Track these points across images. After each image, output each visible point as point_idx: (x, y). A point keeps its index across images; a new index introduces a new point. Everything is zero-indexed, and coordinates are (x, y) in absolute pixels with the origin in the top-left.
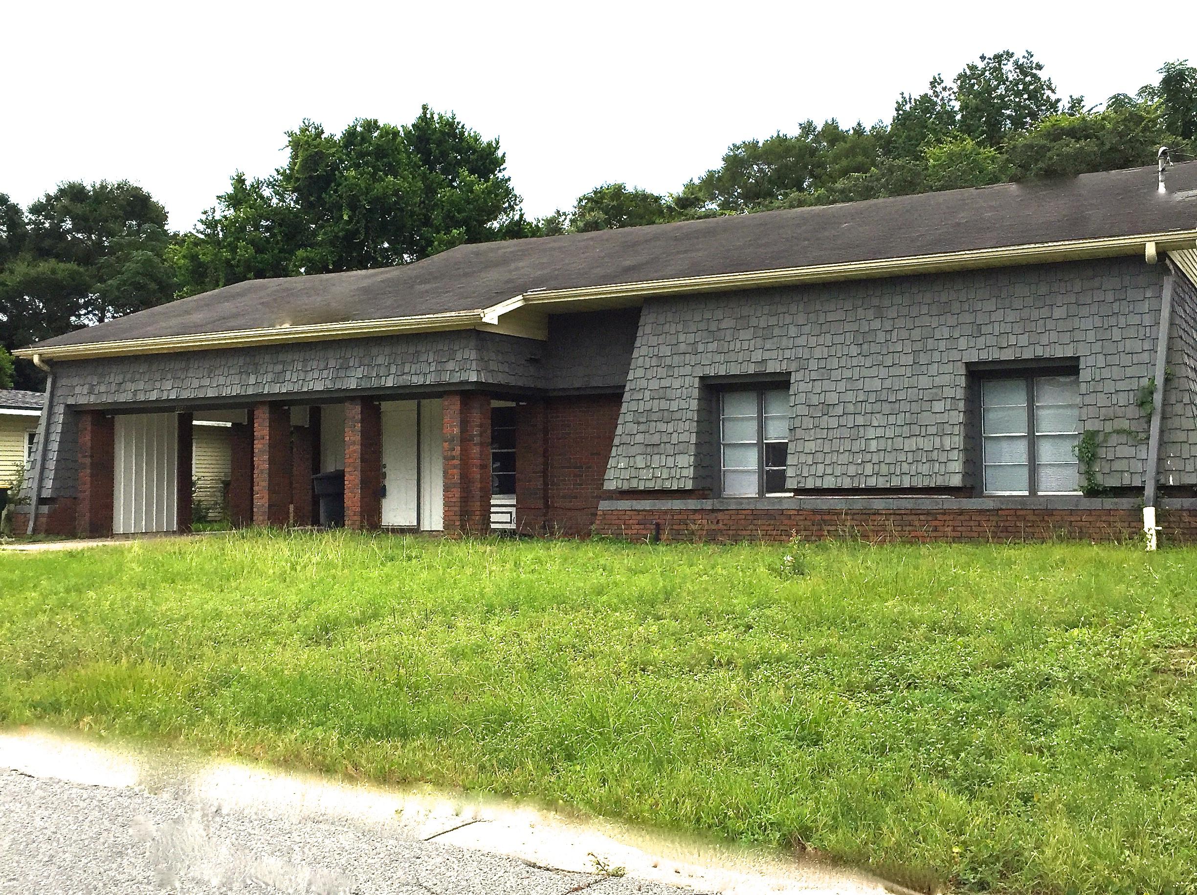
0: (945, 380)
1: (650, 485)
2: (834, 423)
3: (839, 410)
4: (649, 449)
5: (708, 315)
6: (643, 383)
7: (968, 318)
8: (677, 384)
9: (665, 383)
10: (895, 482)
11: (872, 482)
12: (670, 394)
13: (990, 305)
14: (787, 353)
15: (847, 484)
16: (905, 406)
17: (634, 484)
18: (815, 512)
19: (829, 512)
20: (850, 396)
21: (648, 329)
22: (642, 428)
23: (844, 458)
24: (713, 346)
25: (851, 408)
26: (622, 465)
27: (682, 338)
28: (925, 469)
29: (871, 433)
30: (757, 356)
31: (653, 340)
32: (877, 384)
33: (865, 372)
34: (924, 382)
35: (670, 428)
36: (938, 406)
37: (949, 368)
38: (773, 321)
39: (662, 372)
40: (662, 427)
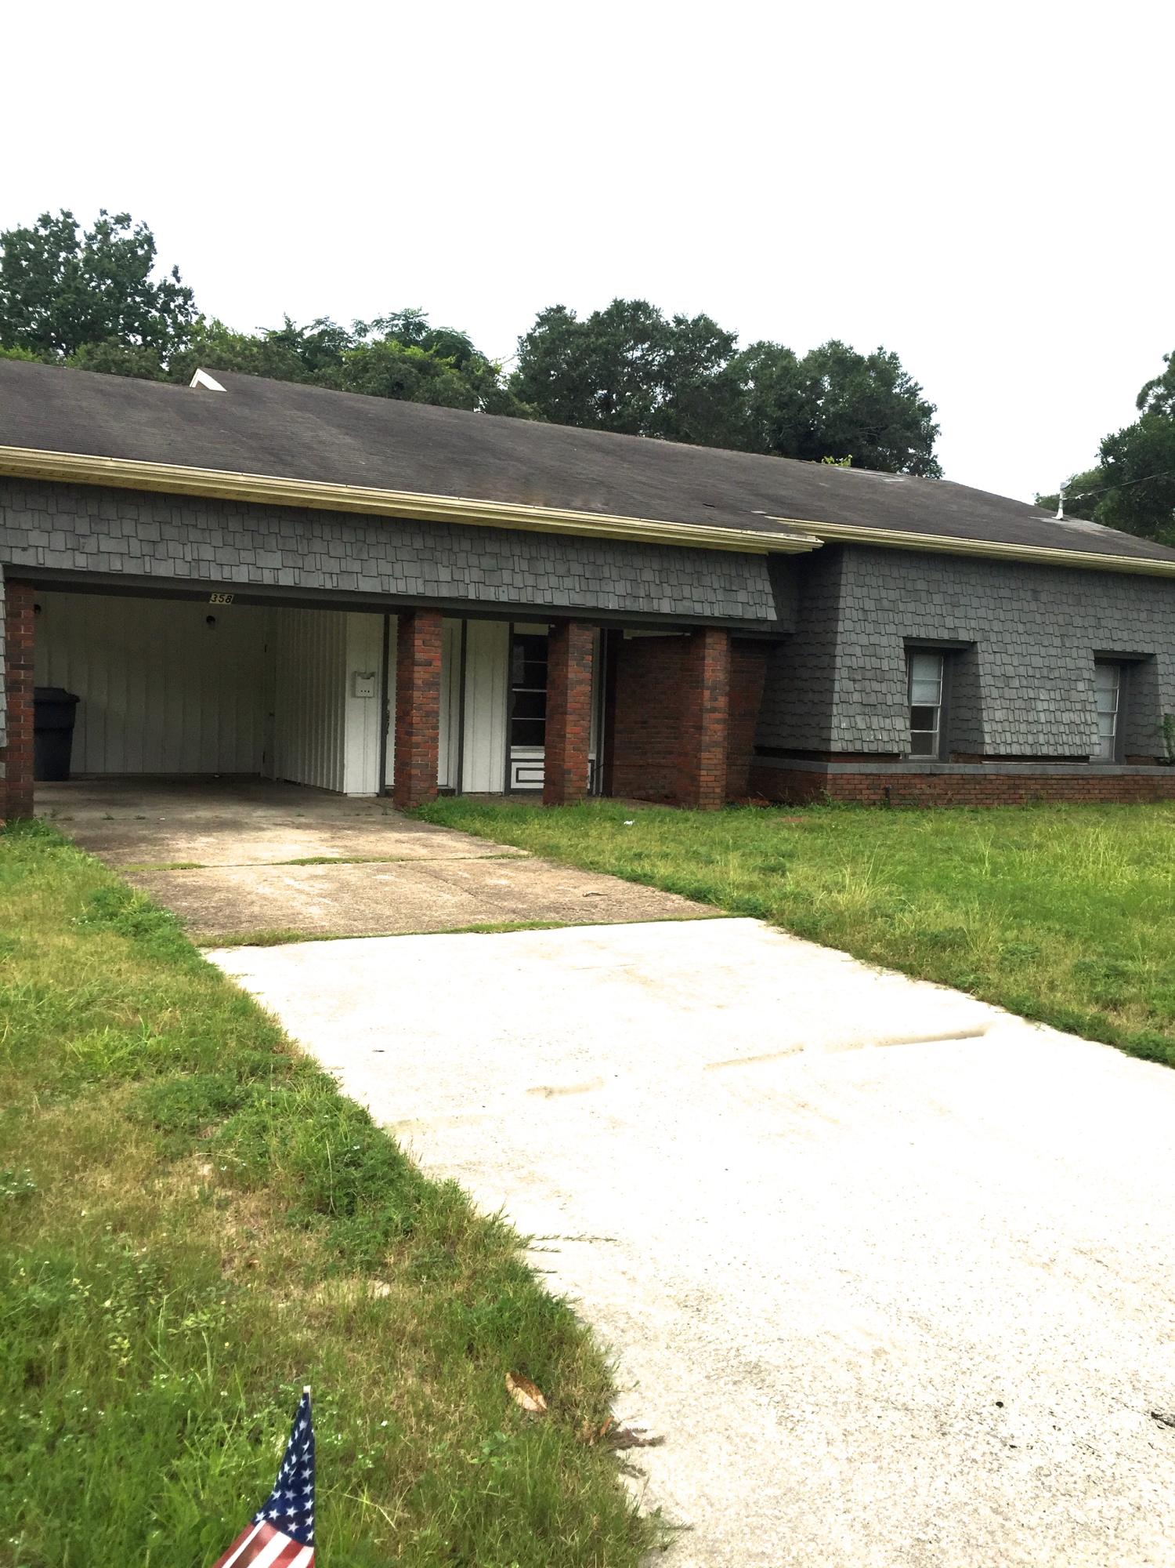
0: (1082, 663)
1: (873, 747)
2: (1013, 694)
3: (1016, 683)
4: (867, 710)
5: (903, 572)
6: (853, 637)
7: (1091, 611)
8: (884, 641)
9: (874, 639)
10: (1060, 751)
11: (1045, 750)
12: (881, 652)
13: (1105, 602)
14: (973, 624)
15: (1028, 751)
16: (1060, 684)
17: (858, 746)
18: (1009, 776)
19: (1019, 777)
20: (1022, 670)
21: (851, 578)
22: (858, 686)
23: (1023, 728)
24: (911, 607)
25: (1025, 683)
26: (844, 725)
27: (884, 594)
28: (1077, 740)
29: (1040, 706)
30: (950, 622)
31: (858, 592)
32: (1037, 661)
33: (1031, 650)
34: (1071, 664)
35: (884, 687)
36: (1081, 686)
37: (1083, 653)
38: (958, 588)
39: (870, 628)
40: (876, 686)
